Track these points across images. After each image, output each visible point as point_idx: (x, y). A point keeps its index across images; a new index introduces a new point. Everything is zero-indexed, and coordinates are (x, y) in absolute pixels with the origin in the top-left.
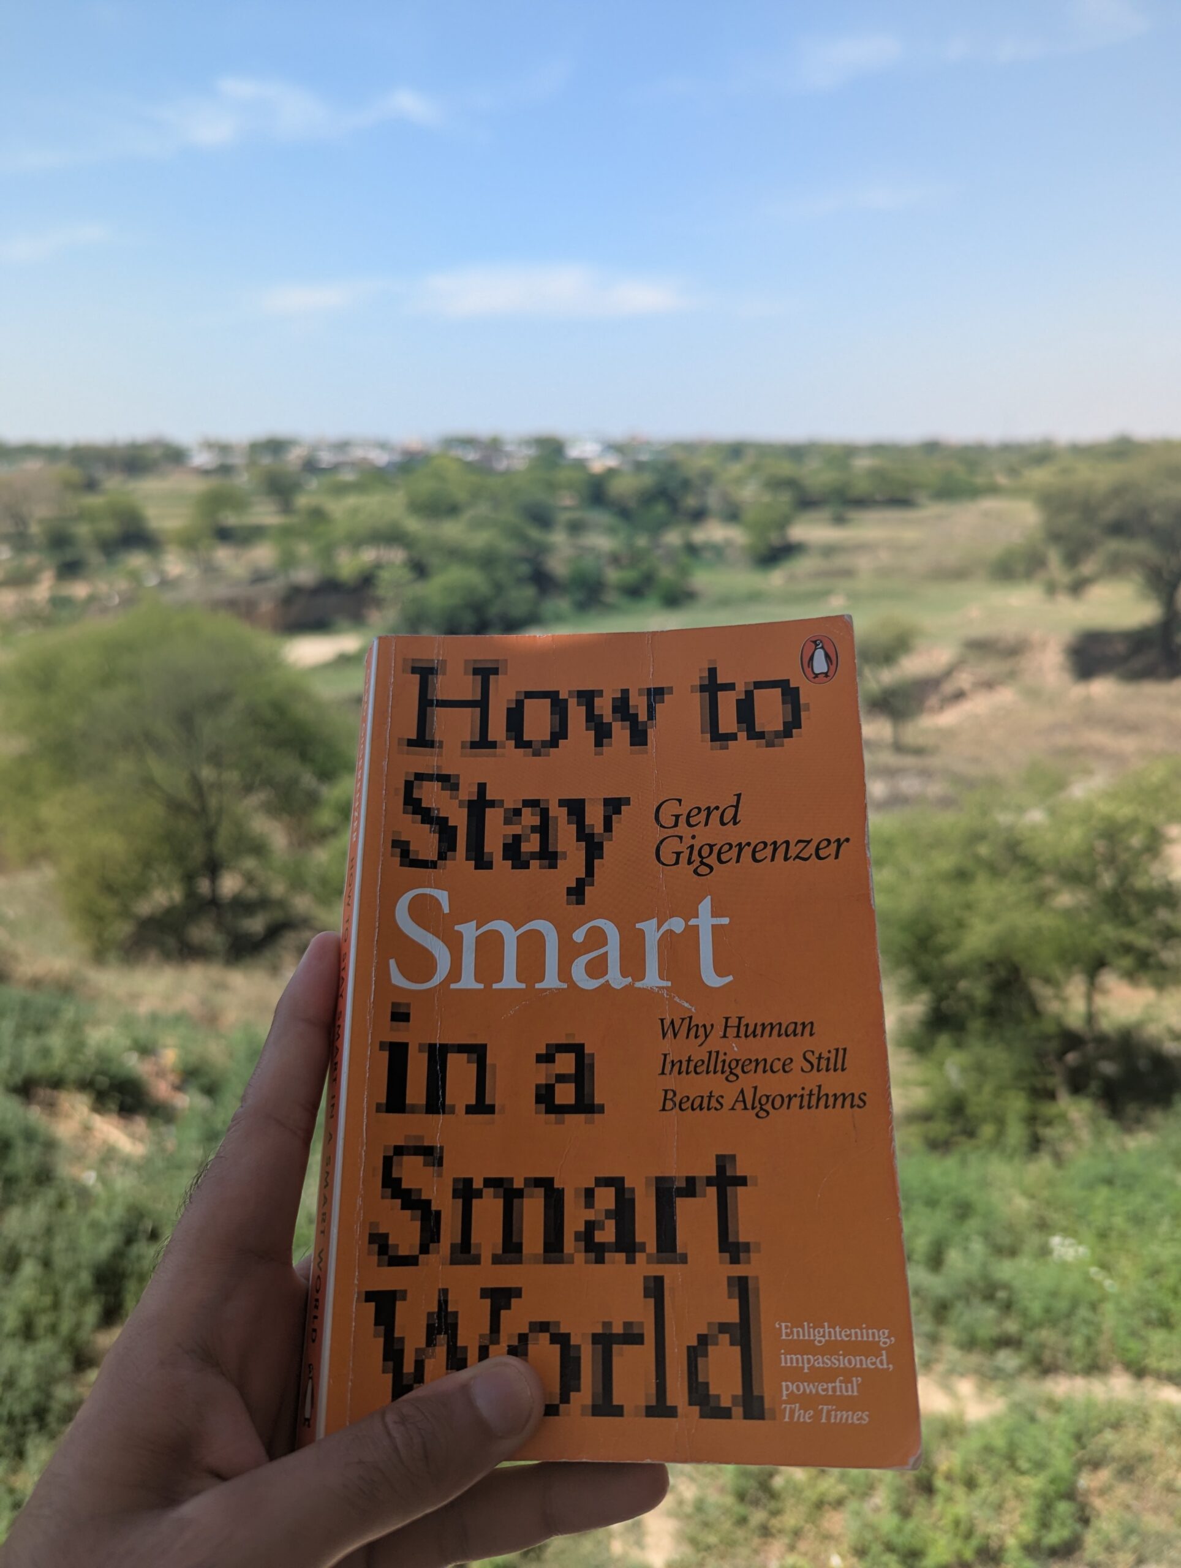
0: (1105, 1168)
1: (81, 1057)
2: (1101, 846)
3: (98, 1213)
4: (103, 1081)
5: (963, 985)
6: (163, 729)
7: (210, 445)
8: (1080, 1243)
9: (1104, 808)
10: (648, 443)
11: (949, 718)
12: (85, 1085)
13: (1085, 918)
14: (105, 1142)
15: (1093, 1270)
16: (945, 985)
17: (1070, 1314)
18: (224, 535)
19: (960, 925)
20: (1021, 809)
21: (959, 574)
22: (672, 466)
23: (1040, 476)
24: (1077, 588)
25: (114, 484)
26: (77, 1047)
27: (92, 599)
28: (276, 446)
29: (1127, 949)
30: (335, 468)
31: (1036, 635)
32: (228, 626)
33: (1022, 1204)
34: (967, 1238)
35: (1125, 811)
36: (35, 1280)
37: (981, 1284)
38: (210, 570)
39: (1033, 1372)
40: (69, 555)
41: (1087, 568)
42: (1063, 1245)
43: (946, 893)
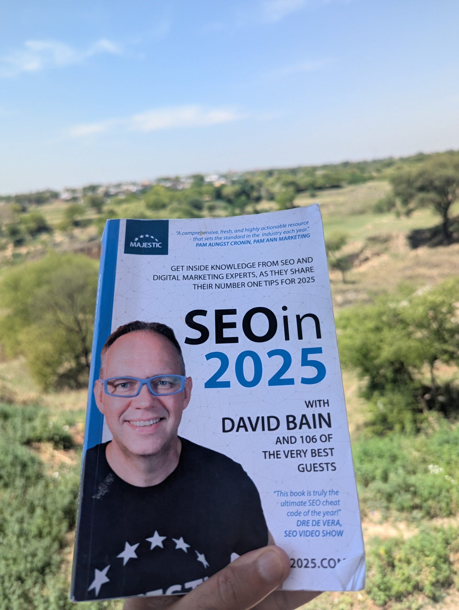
0: (446, 437)
1: (47, 429)
2: (431, 313)
3: (62, 488)
4: (57, 438)
5: (382, 371)
6: (63, 301)
7: (67, 190)
8: (440, 467)
9: (431, 298)
10: (236, 173)
11: (364, 268)
12: (50, 439)
13: (428, 342)
14: (60, 461)
15: (447, 477)
16: (375, 372)
17: (439, 494)
18: (77, 224)
19: (379, 348)
20: (398, 301)
21: (362, 212)
22: (246, 181)
23: (389, 171)
24: (409, 213)
25: (33, 208)
26: (45, 426)
27: (28, 253)
28: (93, 188)
29: (445, 352)
30: (117, 194)
31: (394, 233)
32: (83, 259)
33: (416, 454)
34: (396, 469)
35: (439, 299)
36: (41, 516)
37: (404, 486)
38: (72, 237)
39: (428, 518)
40: (18, 237)
41: (412, 205)
42: (434, 468)
43: (372, 337)
